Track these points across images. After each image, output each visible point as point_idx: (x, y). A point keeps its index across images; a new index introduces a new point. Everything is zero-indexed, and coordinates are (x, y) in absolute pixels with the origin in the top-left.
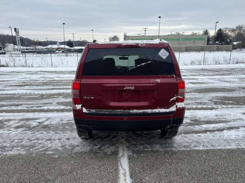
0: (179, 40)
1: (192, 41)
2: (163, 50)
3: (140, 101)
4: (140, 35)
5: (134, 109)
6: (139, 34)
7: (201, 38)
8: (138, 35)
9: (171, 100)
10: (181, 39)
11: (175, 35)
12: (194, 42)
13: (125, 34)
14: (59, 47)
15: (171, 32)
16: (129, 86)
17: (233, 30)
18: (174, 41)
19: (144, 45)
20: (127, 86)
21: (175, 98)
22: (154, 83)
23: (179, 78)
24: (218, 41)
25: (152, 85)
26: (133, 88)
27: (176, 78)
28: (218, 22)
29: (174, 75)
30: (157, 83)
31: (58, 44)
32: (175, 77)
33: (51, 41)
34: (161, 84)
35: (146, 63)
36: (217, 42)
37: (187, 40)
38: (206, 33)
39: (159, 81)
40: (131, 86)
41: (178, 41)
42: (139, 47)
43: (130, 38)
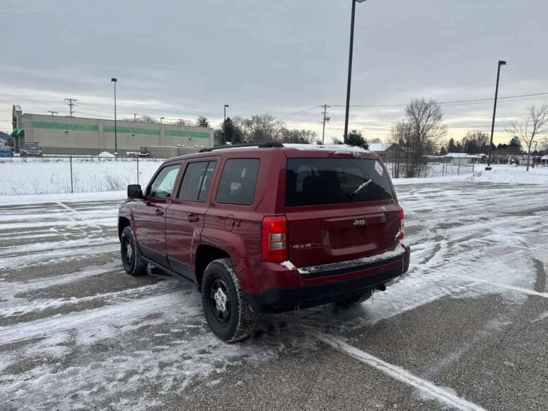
0: (159, 133)
1: (187, 138)
4: (55, 114)
6: (53, 112)
7: (202, 133)
8: (50, 114)
9: (397, 236)
10: (163, 132)
11: (141, 122)
12: (190, 139)
13: (17, 109)
15: (135, 115)
17: (249, 123)
18: (148, 135)
20: (357, 220)
21: (399, 233)
24: (230, 141)
26: (363, 222)
28: (228, 106)
29: (393, 199)
36: (228, 143)
37: (175, 135)
38: (204, 123)
41: (158, 136)
43: (35, 120)
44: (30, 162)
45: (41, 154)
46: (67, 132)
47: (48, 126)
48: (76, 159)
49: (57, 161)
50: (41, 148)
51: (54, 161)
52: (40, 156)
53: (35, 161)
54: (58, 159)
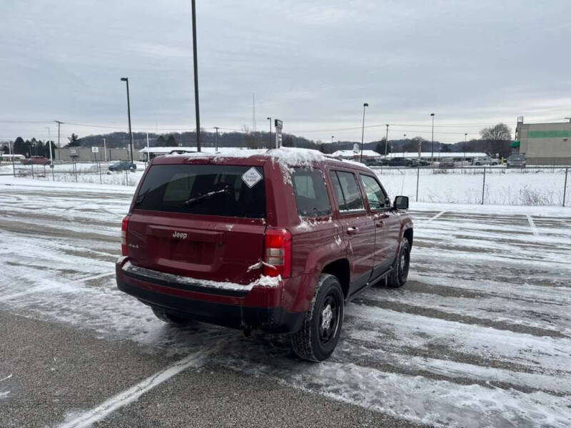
2: (253, 170)
3: (199, 262)
5: (187, 276)
9: (251, 267)
14: (356, 154)
16: (180, 232)
19: (222, 160)
20: (178, 232)
21: (257, 264)
22: (220, 231)
23: (272, 225)
25: (216, 233)
26: (184, 236)
27: (266, 225)
29: (263, 219)
30: (226, 232)
31: (355, 148)
32: (264, 223)
33: (346, 143)
34: (234, 234)
35: (214, 192)
39: (230, 227)
40: (184, 232)
42: (214, 164)
43: (531, 129)
44: (508, 173)
45: (525, 165)
46: (565, 140)
47: (545, 134)
48: (559, 169)
49: (537, 172)
50: (526, 159)
51: (533, 172)
52: (523, 167)
53: (513, 172)
54: (537, 170)
